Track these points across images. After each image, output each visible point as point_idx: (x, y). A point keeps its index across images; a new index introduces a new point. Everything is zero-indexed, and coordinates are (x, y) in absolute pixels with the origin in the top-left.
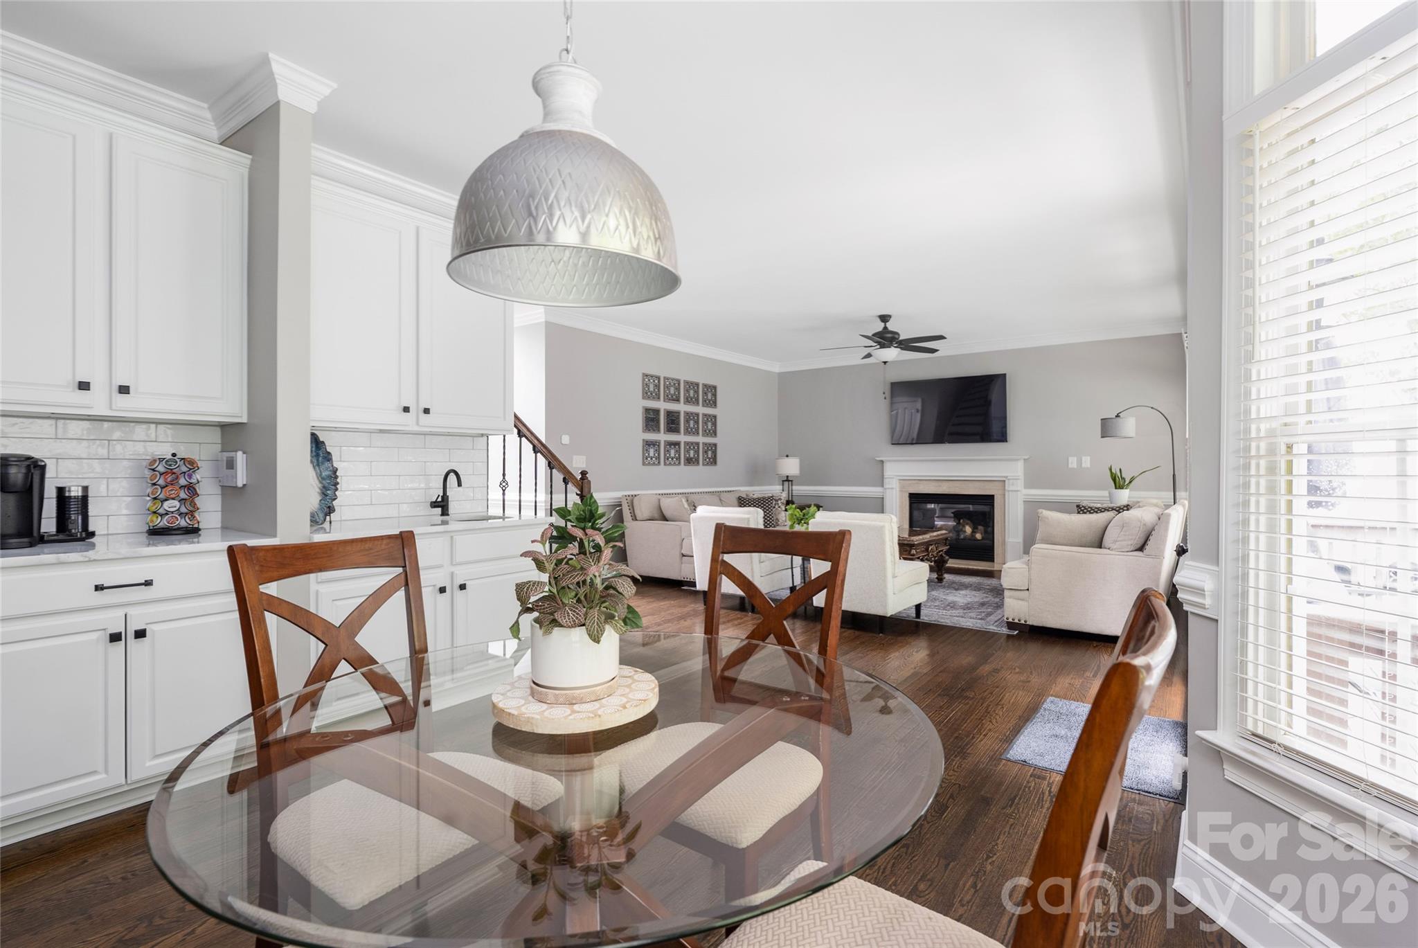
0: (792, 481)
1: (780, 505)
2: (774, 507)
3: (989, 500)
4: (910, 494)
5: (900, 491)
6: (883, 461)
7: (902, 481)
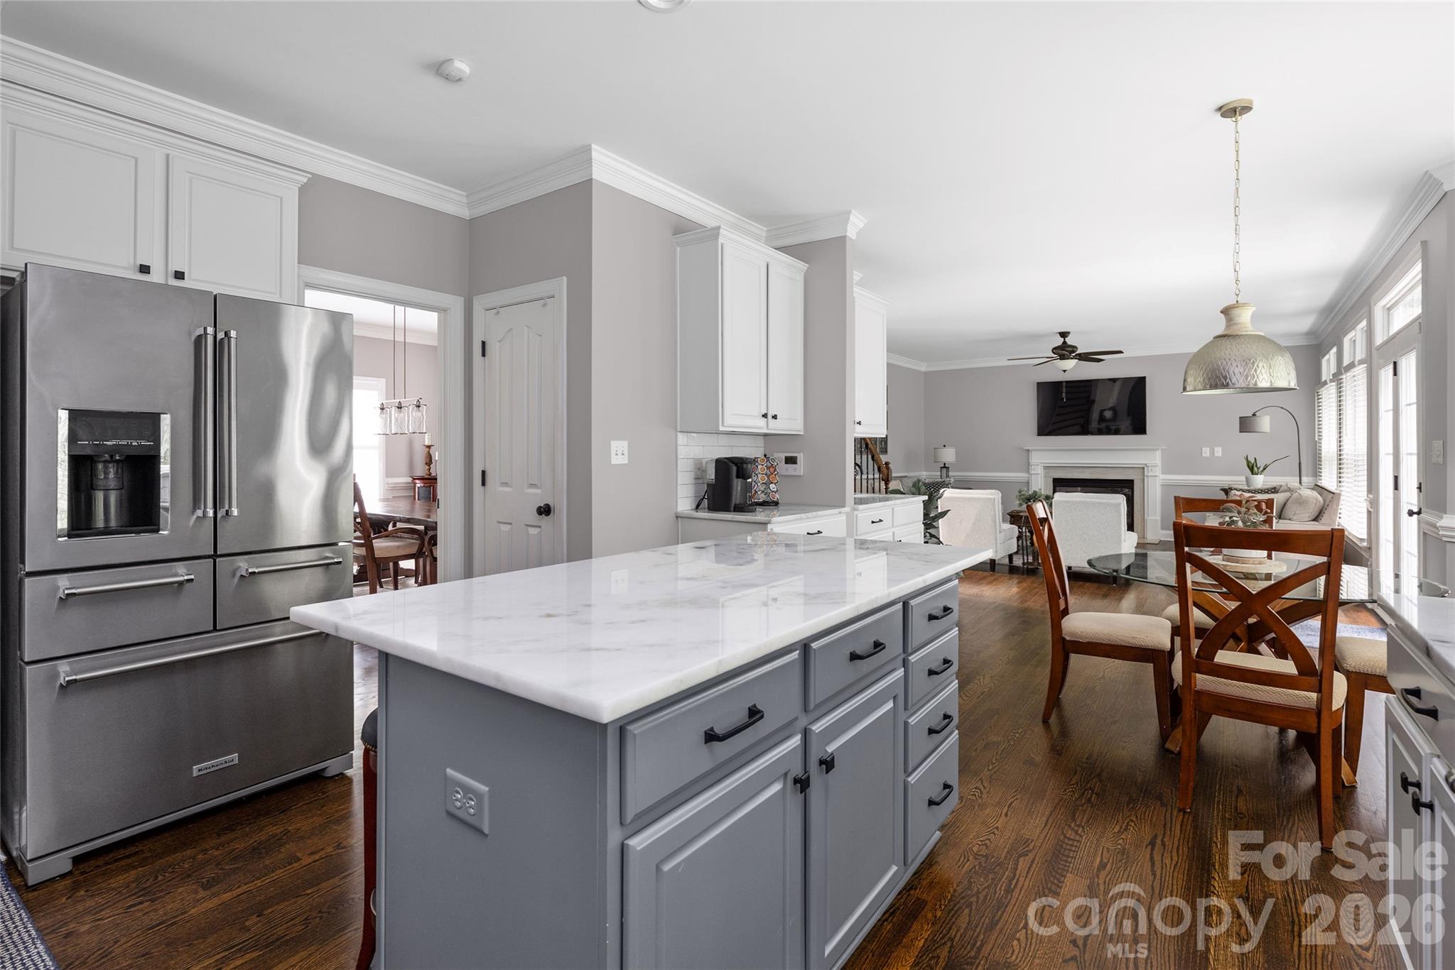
0: (948, 467)
3: (1128, 484)
4: (1054, 479)
5: (1045, 476)
6: (1028, 450)
7: (1046, 468)
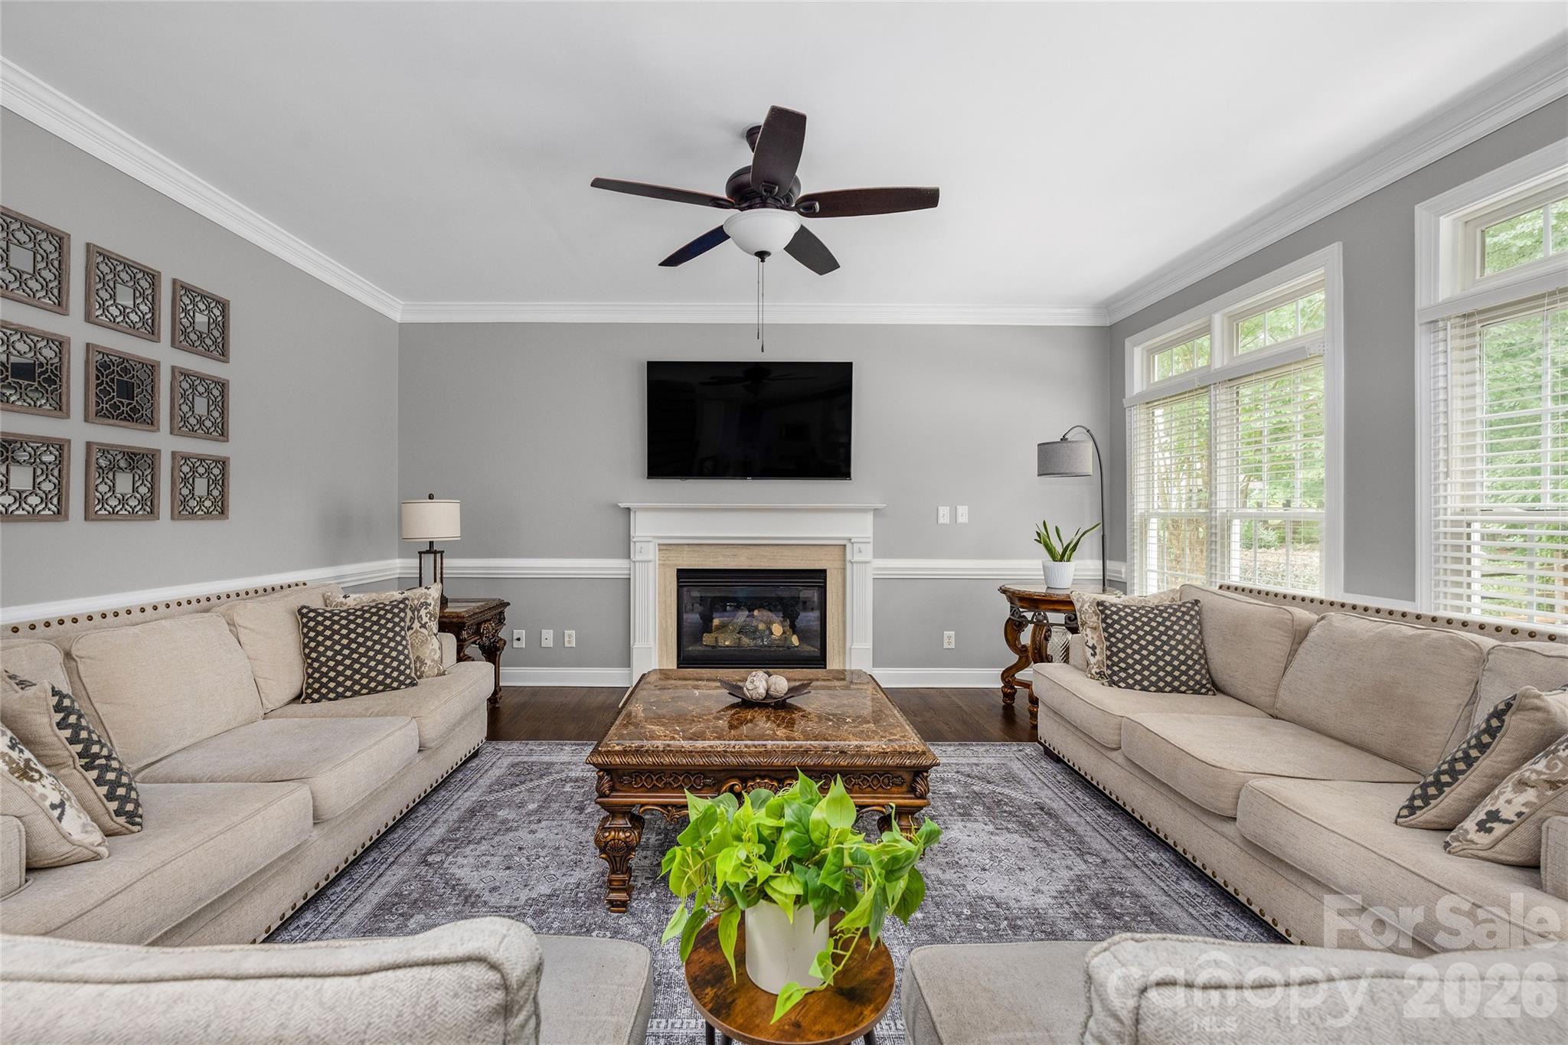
0: (442, 552)
1: (425, 619)
2: (410, 628)
3: (817, 578)
4: (679, 571)
5: (662, 565)
6: (629, 509)
7: (664, 548)
